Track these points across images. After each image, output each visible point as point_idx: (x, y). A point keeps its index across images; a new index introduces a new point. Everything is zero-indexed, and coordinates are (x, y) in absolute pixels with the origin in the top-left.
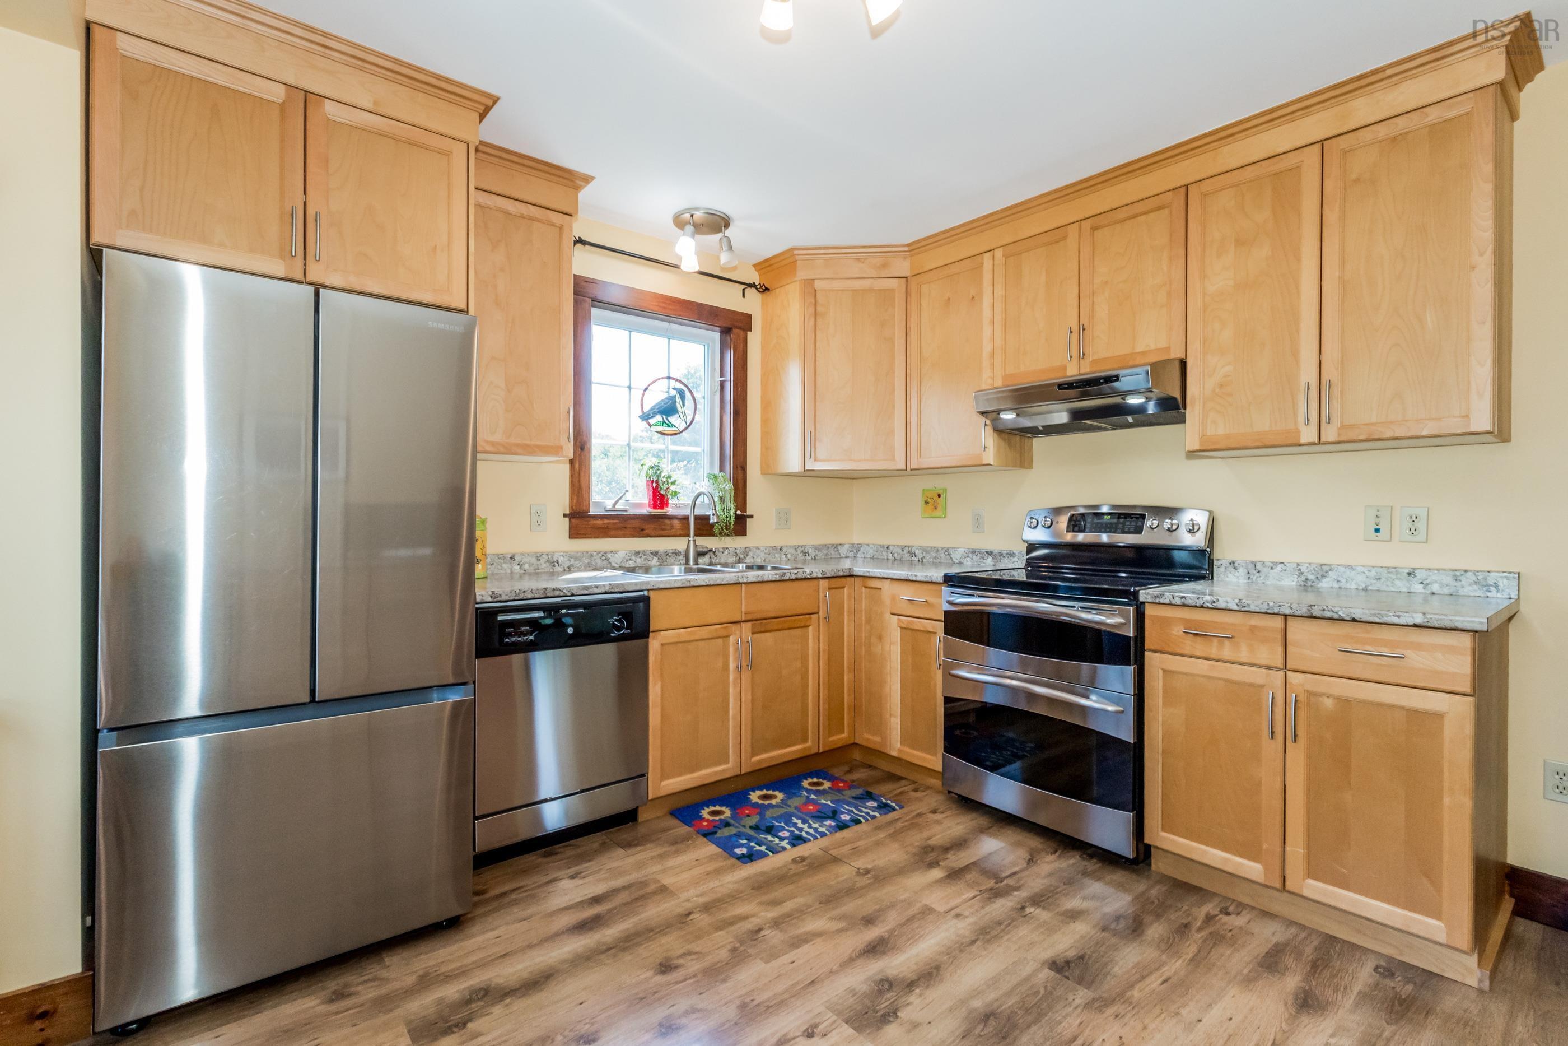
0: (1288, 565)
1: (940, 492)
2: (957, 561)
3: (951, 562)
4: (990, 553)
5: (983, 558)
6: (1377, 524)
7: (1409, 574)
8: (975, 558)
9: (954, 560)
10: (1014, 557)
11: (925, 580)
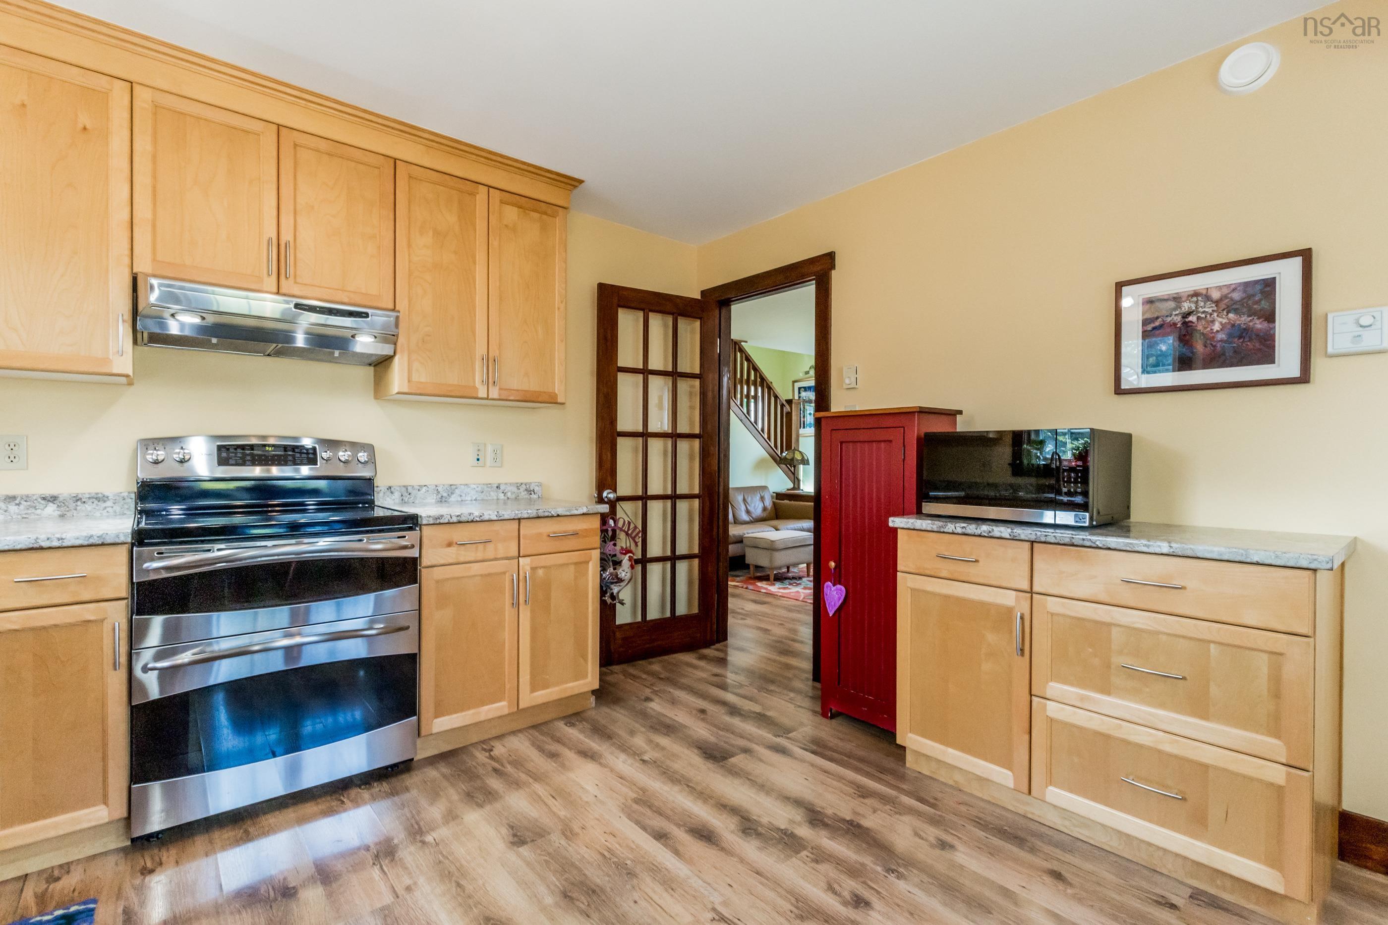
0: (430, 487)
6: (478, 455)
7: (497, 487)
10: (105, 501)
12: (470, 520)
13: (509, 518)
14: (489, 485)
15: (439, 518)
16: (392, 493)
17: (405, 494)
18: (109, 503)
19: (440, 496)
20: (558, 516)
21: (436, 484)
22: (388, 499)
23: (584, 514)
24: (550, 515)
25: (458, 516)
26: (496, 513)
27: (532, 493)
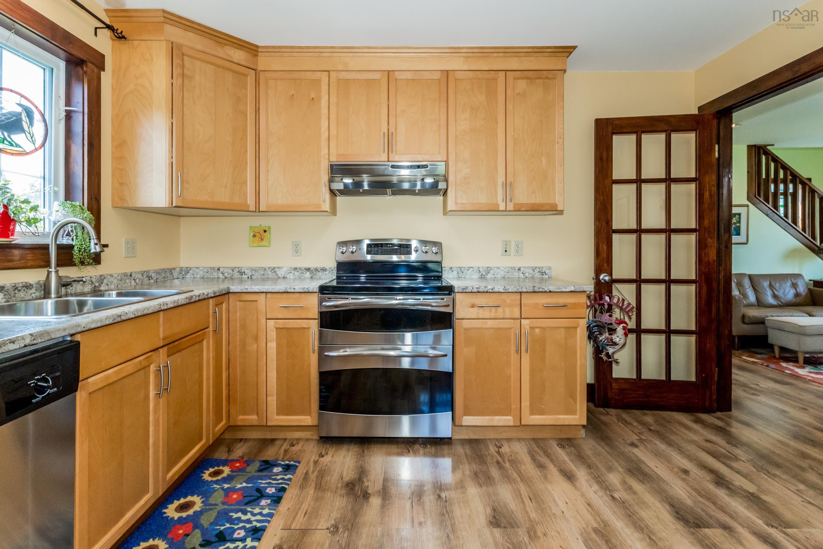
1: (266, 229)
2: (282, 276)
3: (276, 277)
4: (308, 269)
5: (303, 273)
8: (296, 273)
9: (279, 275)
10: (326, 271)
11: (302, 291)
12: (485, 291)
13: (512, 291)
14: (513, 268)
15: (465, 289)
16: (452, 271)
17: (460, 272)
18: (327, 272)
19: (481, 274)
20: (550, 292)
21: (479, 266)
22: (450, 275)
23: (571, 292)
24: (544, 291)
25: (477, 288)
26: (503, 287)
27: (544, 274)
